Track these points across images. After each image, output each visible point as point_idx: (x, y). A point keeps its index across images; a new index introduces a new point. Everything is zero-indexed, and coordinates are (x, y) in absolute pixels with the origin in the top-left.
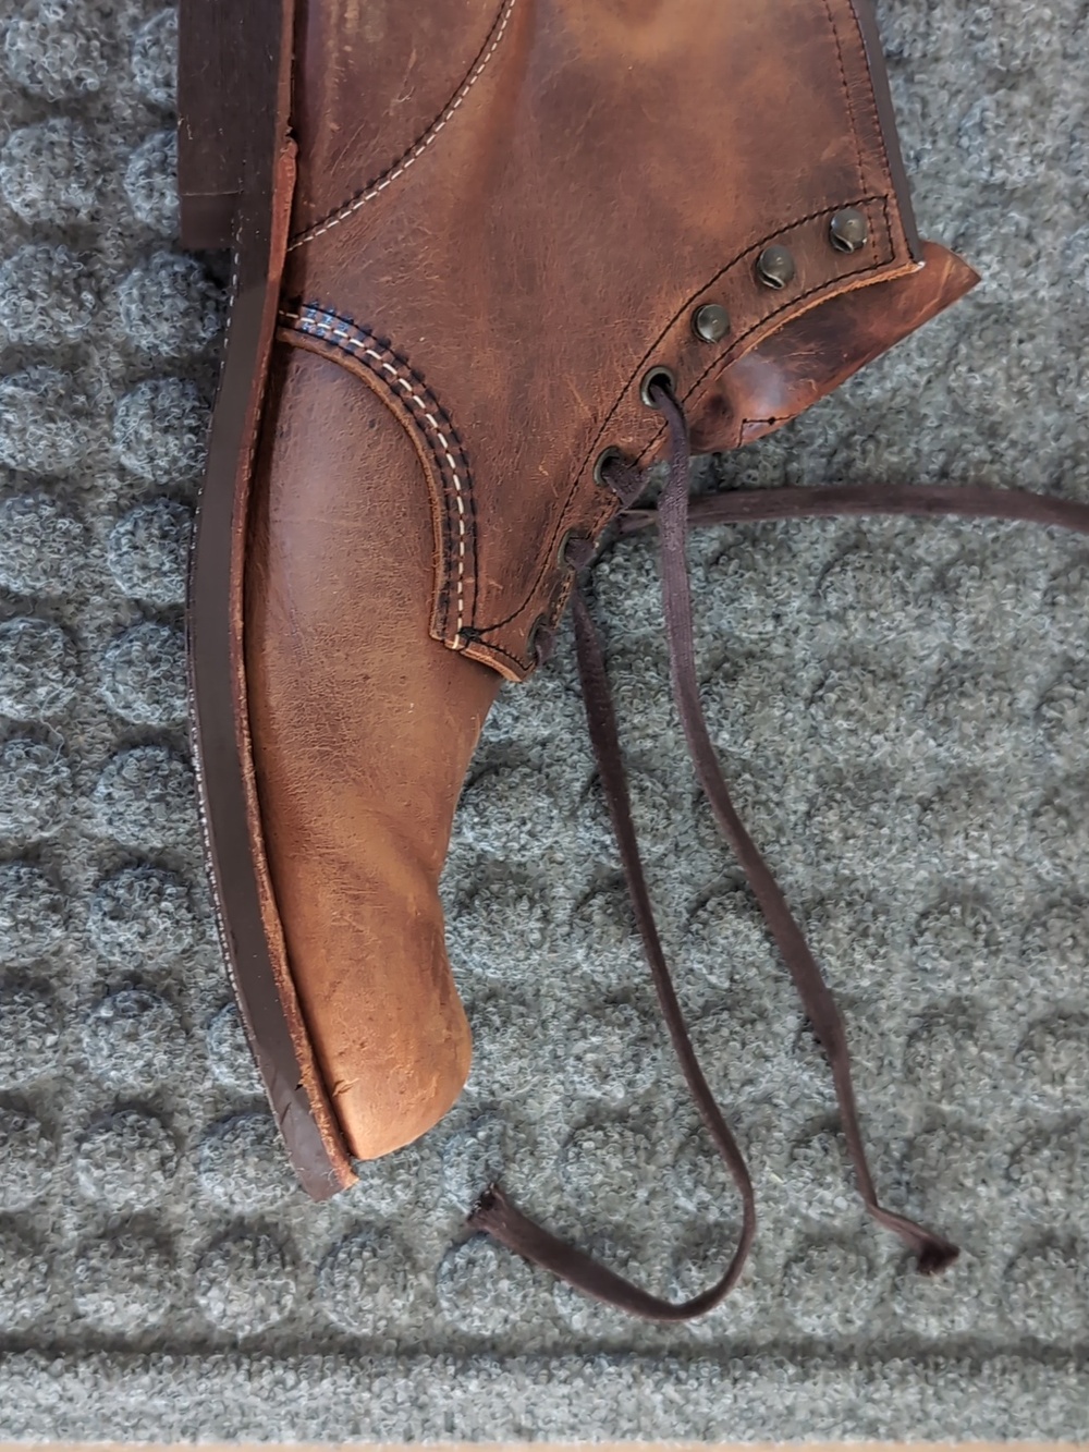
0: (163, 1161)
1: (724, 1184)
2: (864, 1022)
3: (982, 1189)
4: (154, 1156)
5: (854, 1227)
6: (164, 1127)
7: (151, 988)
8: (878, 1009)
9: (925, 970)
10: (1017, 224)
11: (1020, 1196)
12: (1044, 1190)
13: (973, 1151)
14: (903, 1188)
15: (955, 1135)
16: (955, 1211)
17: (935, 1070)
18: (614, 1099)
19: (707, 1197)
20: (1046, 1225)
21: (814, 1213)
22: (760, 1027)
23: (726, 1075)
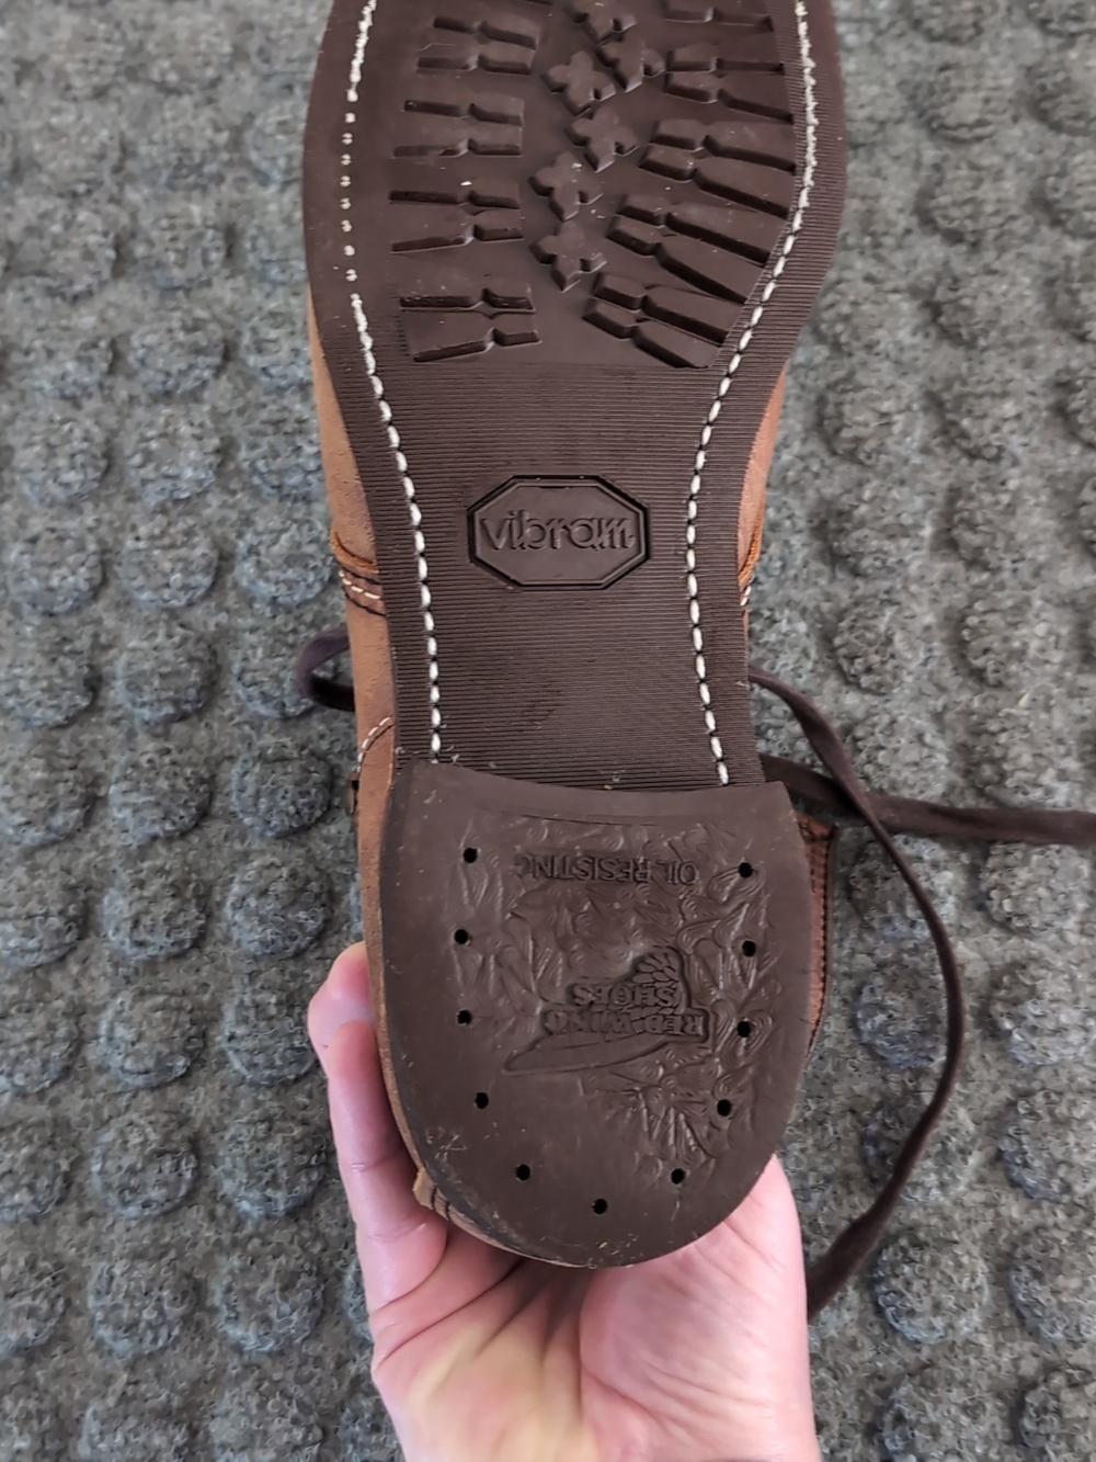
0: (1073, 1385)
1: (1035, 755)
2: (843, 624)
3: (1012, 484)
4: (1068, 1396)
5: (1068, 615)
6: (1034, 1385)
7: (879, 1412)
8: (830, 611)
9: (783, 567)
10: (22, 553)
11: (1015, 444)
12: (1005, 420)
13: (971, 498)
14: (1020, 565)
15: (956, 518)
16: (1039, 510)
17: (888, 545)
18: (955, 882)
19: (1051, 772)
20: (1045, 414)
21: (1057, 657)
22: (859, 733)
23: (916, 764)
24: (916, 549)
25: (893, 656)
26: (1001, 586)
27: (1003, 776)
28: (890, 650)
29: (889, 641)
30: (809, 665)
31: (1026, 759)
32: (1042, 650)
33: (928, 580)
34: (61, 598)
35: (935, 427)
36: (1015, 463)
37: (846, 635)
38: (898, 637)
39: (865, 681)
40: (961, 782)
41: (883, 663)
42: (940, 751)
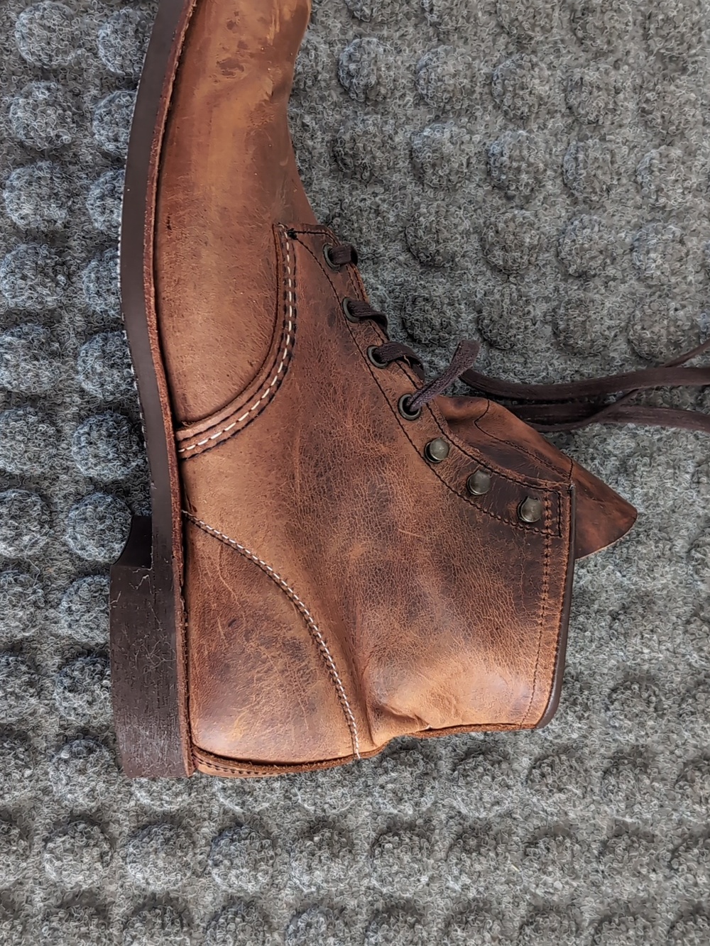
24: (618, 811)
25: (550, 791)
26: (588, 862)
27: (469, 852)
28: (555, 790)
29: (560, 790)
30: (550, 738)
31: (478, 867)
32: (545, 884)
33: (596, 816)
34: (641, 258)
35: (696, 830)
36: (667, 878)
37: (567, 763)
38: (563, 796)
39: (536, 772)
40: (467, 824)
41: (547, 785)
42: (488, 814)
